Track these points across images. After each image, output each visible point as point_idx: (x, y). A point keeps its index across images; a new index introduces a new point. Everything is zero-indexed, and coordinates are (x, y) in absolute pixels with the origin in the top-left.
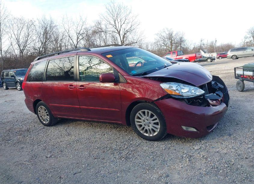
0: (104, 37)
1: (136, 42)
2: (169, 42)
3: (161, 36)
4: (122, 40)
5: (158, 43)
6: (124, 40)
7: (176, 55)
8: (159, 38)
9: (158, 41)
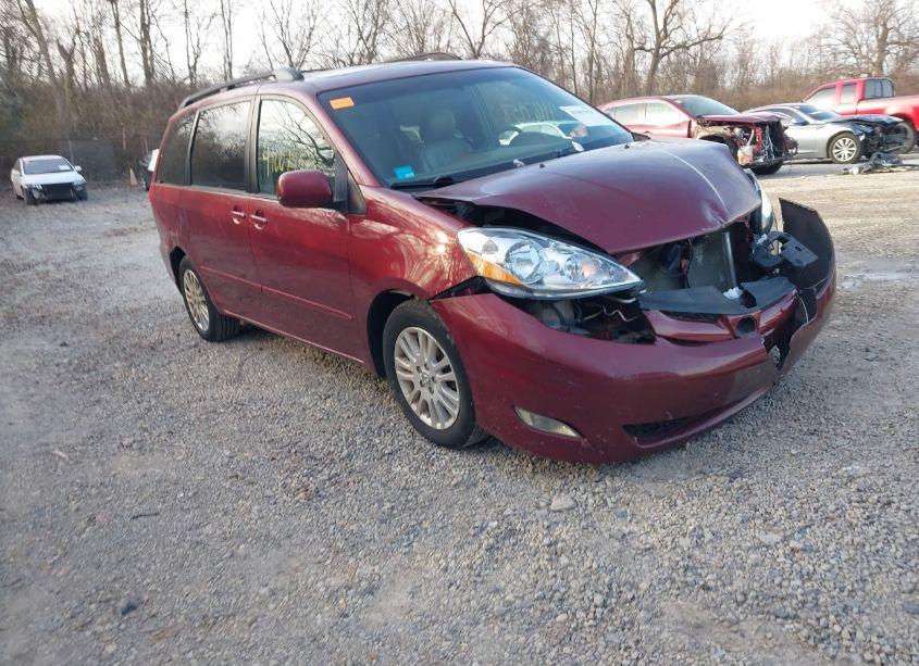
0: (589, 17)
1: (720, 37)
2: (874, 38)
3: (837, 10)
4: (661, 26)
5: (824, 42)
6: (669, 28)
7: (857, 95)
8: (829, 21)
9: (824, 33)
